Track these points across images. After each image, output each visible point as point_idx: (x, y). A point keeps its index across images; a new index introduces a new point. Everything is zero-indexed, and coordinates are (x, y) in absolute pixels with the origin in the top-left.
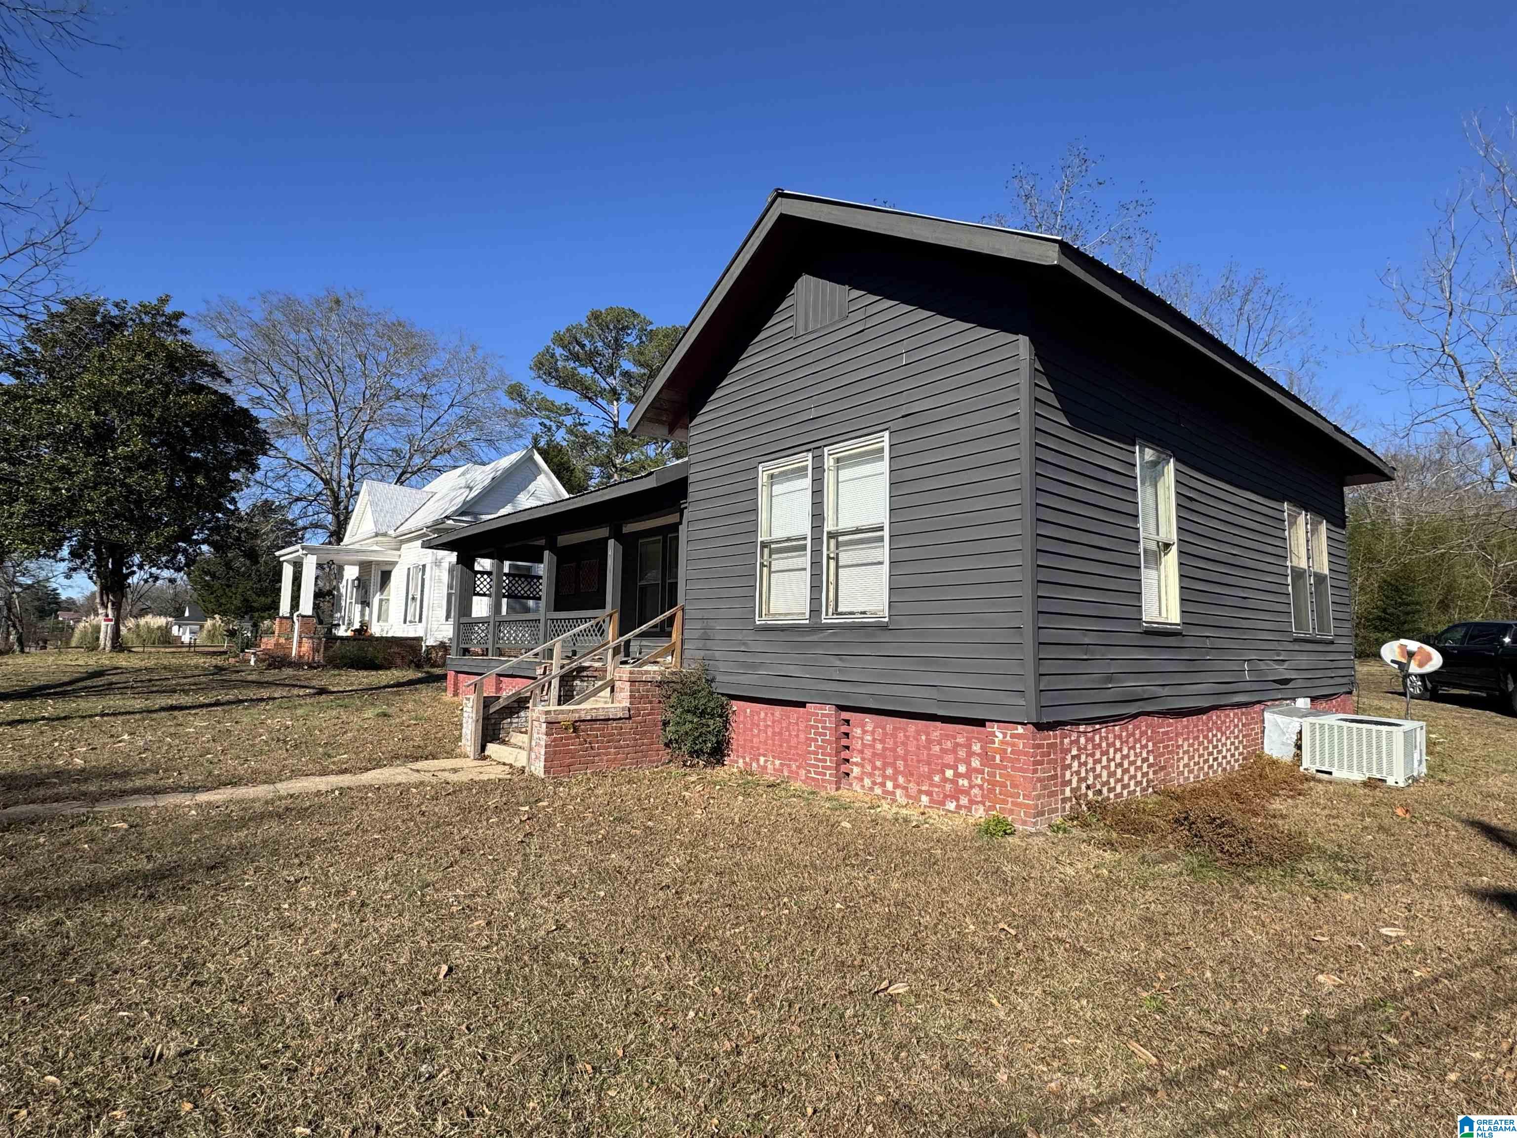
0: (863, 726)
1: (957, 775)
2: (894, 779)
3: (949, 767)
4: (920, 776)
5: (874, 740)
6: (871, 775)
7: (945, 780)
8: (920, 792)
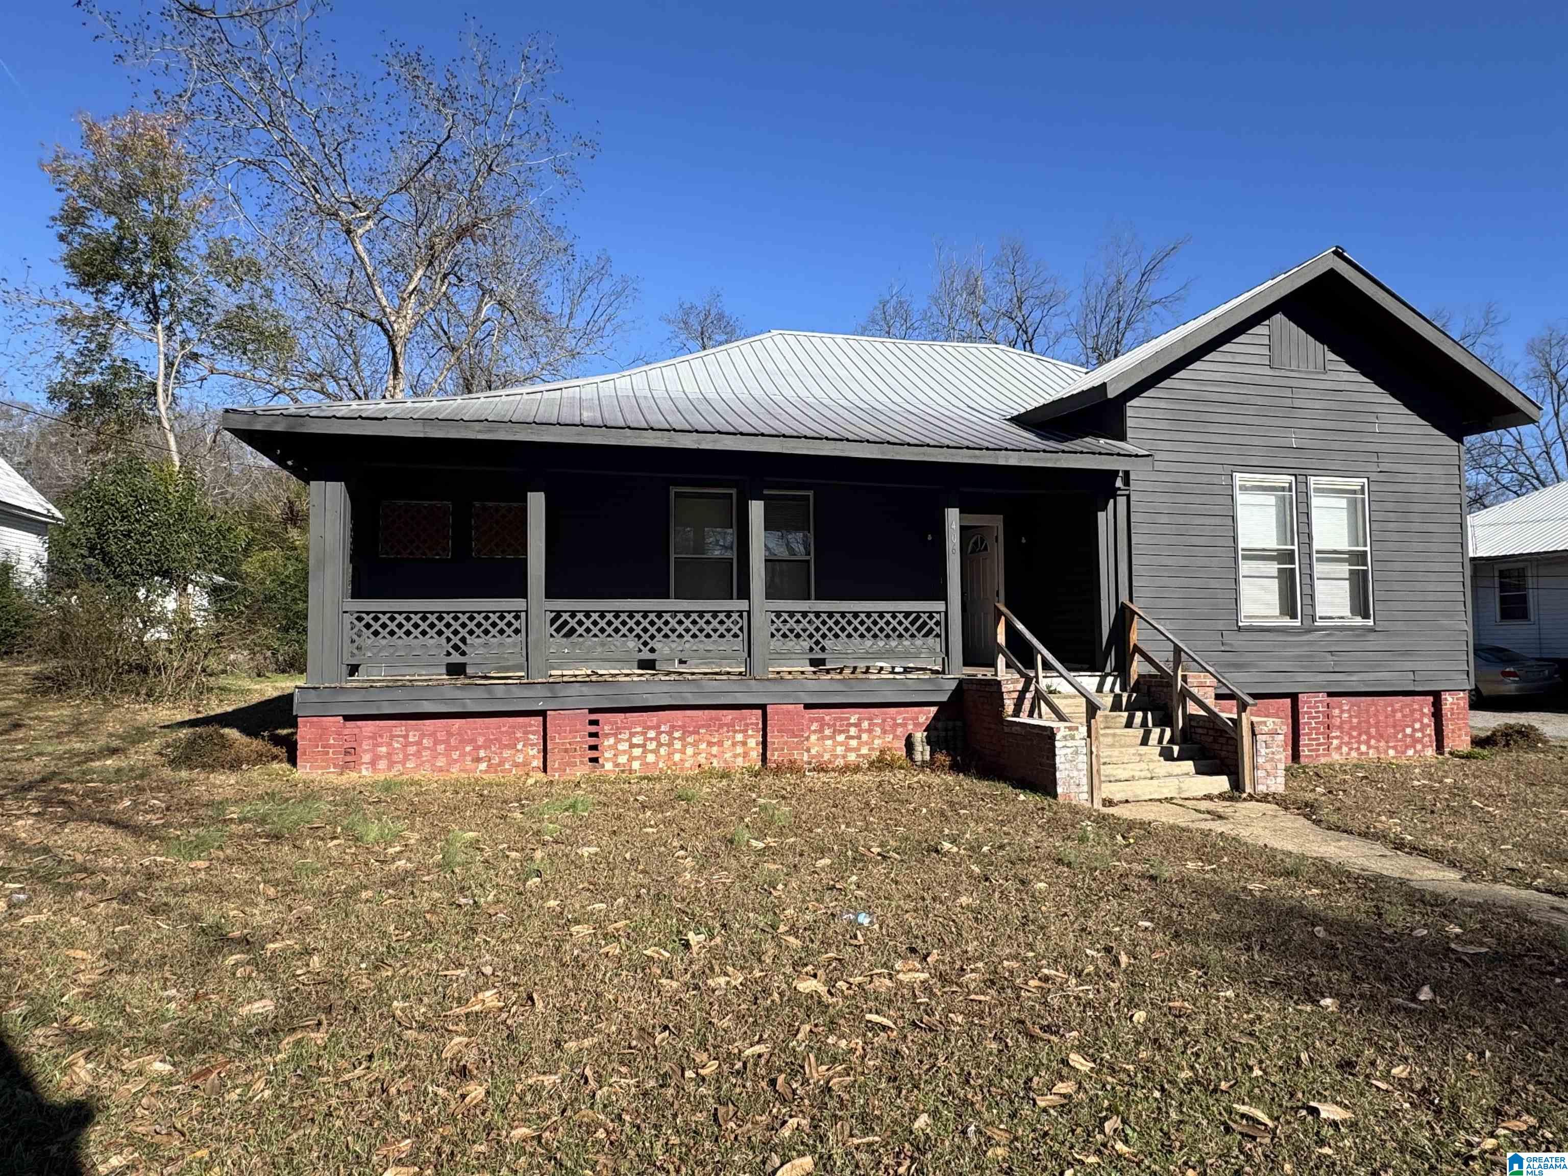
0: (1340, 706)
1: (1414, 730)
2: (1367, 743)
3: (1408, 726)
4: (1389, 736)
5: (1351, 717)
6: (1347, 744)
7: (1405, 736)
8: (1389, 747)
